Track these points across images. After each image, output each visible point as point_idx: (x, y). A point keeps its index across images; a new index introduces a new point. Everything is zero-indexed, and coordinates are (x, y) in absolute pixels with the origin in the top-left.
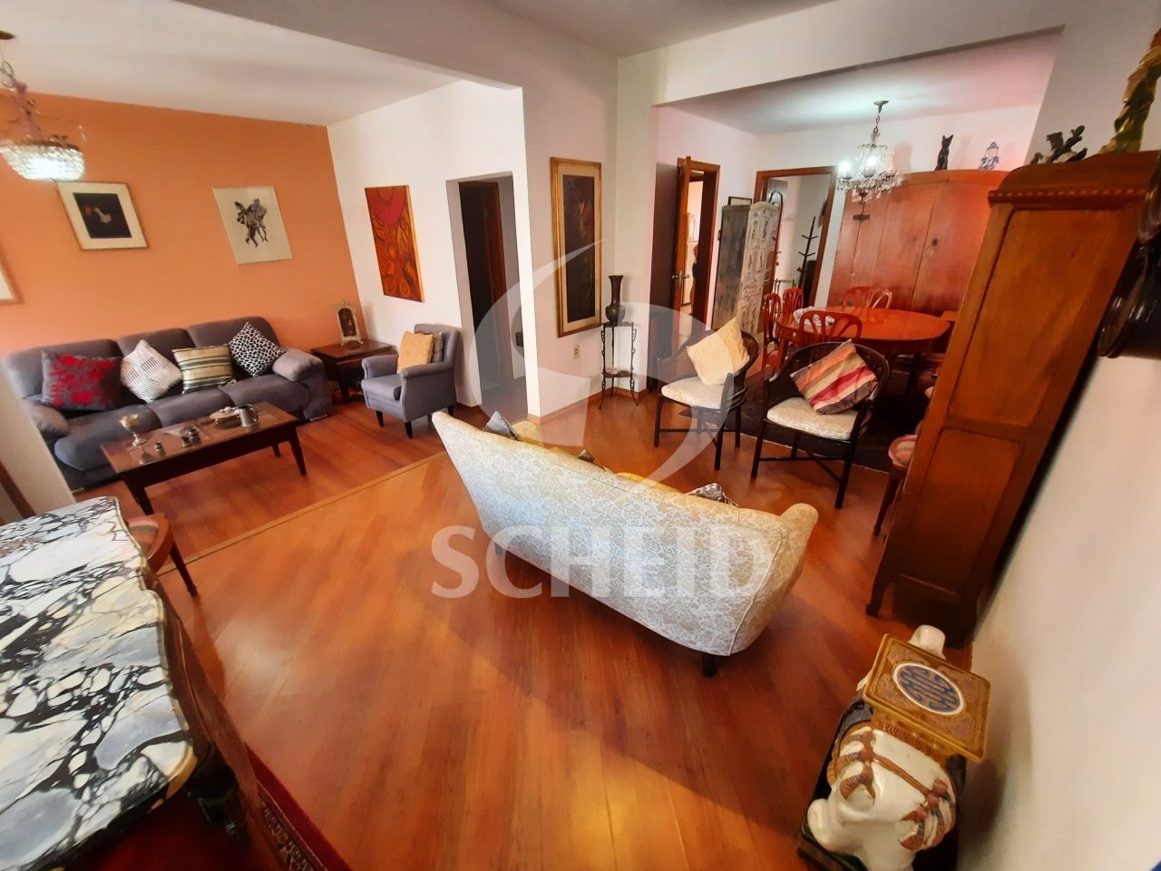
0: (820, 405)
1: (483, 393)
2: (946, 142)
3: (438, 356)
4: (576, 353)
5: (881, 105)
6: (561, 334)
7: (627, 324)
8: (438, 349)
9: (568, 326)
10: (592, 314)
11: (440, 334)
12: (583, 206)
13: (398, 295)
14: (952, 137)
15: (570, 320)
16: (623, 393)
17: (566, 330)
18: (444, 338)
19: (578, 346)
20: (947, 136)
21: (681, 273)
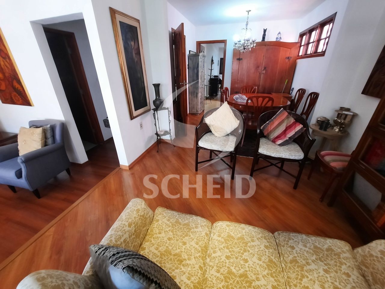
0: (280, 142)
1: (88, 153)
2: (265, 31)
3: (50, 141)
4: (141, 127)
5: (248, 12)
6: (132, 118)
7: (165, 109)
8: (49, 135)
9: (135, 113)
10: (146, 105)
11: (49, 126)
12: (133, 43)
13: (13, 102)
14: (267, 29)
15: (136, 110)
16: (167, 141)
17: (134, 115)
18: (53, 128)
19: (141, 122)
20: (265, 29)
21: (184, 82)
